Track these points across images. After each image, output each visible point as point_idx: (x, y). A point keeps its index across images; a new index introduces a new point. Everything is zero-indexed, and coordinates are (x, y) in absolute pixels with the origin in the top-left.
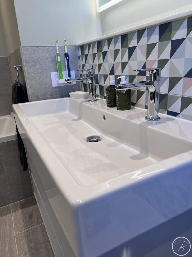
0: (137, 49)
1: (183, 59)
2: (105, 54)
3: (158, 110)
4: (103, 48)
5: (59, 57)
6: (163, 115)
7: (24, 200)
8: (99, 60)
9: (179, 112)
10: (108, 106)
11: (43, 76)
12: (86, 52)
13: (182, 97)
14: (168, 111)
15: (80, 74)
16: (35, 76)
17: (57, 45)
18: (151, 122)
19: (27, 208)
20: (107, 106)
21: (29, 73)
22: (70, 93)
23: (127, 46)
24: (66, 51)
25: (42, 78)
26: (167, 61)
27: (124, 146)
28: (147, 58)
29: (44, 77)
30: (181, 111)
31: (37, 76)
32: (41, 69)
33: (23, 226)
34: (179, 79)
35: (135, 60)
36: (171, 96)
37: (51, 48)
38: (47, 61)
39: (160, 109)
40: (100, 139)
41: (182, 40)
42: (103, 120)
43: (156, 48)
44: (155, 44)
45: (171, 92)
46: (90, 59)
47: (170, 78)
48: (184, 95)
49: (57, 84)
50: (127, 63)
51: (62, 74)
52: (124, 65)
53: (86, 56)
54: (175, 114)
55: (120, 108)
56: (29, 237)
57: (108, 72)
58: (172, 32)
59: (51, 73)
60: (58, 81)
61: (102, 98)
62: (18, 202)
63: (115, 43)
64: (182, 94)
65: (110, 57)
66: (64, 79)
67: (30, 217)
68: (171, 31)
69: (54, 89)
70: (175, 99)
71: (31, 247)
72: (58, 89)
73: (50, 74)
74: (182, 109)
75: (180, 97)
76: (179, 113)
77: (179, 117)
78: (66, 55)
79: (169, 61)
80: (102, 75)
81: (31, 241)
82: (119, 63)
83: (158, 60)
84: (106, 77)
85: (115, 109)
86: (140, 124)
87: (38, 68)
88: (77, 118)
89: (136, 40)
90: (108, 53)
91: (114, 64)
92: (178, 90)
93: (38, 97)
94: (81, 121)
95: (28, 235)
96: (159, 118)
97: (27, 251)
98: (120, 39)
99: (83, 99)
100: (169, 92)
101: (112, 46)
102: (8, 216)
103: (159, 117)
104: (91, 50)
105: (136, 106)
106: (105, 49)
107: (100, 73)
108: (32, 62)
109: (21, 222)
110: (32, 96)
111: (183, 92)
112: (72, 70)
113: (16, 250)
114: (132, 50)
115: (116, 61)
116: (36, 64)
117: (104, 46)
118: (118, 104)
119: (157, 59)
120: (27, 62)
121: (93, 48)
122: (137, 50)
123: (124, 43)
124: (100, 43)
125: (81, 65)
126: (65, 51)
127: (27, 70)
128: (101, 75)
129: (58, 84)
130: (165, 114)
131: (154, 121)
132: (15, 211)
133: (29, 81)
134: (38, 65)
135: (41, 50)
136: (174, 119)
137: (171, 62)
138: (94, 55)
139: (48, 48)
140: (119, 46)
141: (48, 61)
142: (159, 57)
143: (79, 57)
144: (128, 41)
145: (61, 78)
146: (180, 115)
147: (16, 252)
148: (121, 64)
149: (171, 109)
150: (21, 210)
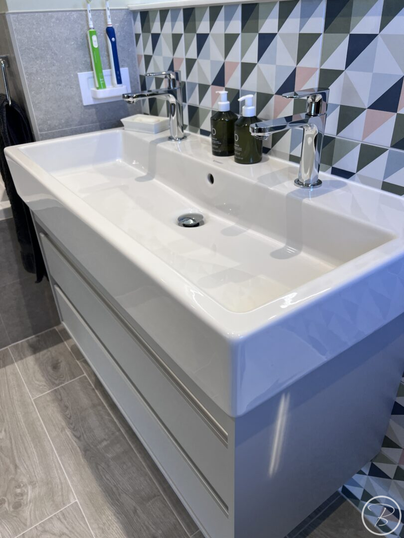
0: (277, 40)
1: (370, 75)
2: (202, 39)
3: (319, 166)
4: (199, 26)
5: (94, 38)
6: (326, 176)
7: (33, 336)
8: (187, 50)
9: (355, 172)
10: (216, 153)
11: (61, 82)
12: (156, 28)
13: (362, 145)
14: (333, 167)
15: (141, 76)
16: (43, 82)
17: (89, 8)
18: (306, 190)
19: (45, 351)
20: (211, 153)
21: (30, 74)
22: (123, 120)
23: (256, 30)
24: (110, 23)
25: (60, 85)
26: (338, 73)
27: (253, 234)
28: (298, 61)
29: (63, 84)
30: (358, 170)
31: (48, 83)
32: (56, 64)
33: (44, 383)
34: (359, 111)
35: (273, 61)
36: (340, 140)
37: (75, 15)
38: (67, 46)
39: (321, 165)
40: (203, 220)
41: (371, 37)
42: (209, 183)
43: (318, 45)
44: (316, 36)
45: (341, 134)
46: (165, 44)
47: (343, 108)
48: (364, 141)
49: (92, 99)
50: (253, 65)
51: (102, 77)
52: (247, 69)
53: (156, 38)
54: (347, 175)
55: (242, 159)
56: (61, 400)
57: (210, 80)
58: (353, 18)
59: (78, 73)
60: (94, 93)
61: (196, 132)
62: (22, 342)
63: (228, 18)
64: (363, 139)
65: (214, 48)
66: (107, 87)
67: (55, 367)
68: (351, 16)
69: (87, 110)
70: (348, 146)
71: (69, 416)
72: (94, 110)
73: (77, 76)
74: (360, 167)
75: (358, 144)
76: (354, 174)
77: (354, 180)
78: (110, 32)
79: (343, 74)
80: (195, 84)
81: (67, 407)
82: (236, 64)
83: (322, 70)
84: (203, 89)
85: (230, 160)
86: (287, 195)
87: (49, 62)
88: (144, 174)
89: (276, 21)
90: (210, 38)
91: (224, 64)
92: (355, 131)
93: (56, 129)
94: (155, 181)
95: (58, 398)
96: (319, 182)
97: (64, 424)
98: (239, 12)
99: (154, 133)
100: (338, 133)
101: (220, 23)
102: (9, 368)
103: (319, 180)
104: (168, 23)
105: (270, 154)
106: (203, 27)
107: (190, 79)
108: (37, 50)
109: (39, 376)
110: (40, 126)
111: (365, 136)
112: (123, 66)
113: (41, 425)
114: (266, 41)
115: (229, 58)
116: (44, 54)
117: (201, 20)
118: (239, 152)
119: (318, 67)
120: (25, 49)
121: (174, 20)
122: (277, 42)
123: (250, 22)
124: (190, 14)
125: (142, 56)
126: (106, 22)
127: (26, 68)
128: (193, 85)
129: (95, 99)
130: (328, 173)
131: (310, 187)
132: (21, 359)
133: (33, 93)
134: (48, 56)
135: (53, 20)
136: (345, 184)
137: (346, 75)
138: (176, 38)
139: (68, 14)
140: (236, 26)
141: (71, 45)
142: (322, 63)
143: (138, 36)
144: (257, 18)
145: (102, 86)
146: (356, 176)
147: (42, 428)
148: (239, 67)
149: (339, 165)
150: (34, 355)
